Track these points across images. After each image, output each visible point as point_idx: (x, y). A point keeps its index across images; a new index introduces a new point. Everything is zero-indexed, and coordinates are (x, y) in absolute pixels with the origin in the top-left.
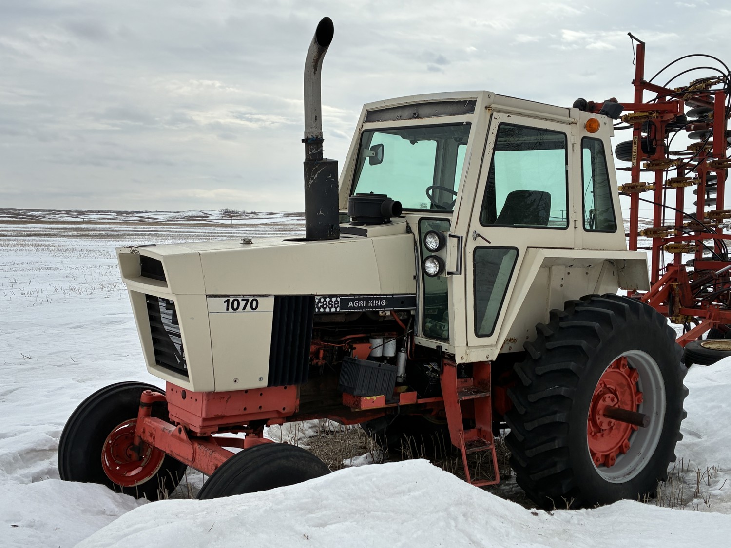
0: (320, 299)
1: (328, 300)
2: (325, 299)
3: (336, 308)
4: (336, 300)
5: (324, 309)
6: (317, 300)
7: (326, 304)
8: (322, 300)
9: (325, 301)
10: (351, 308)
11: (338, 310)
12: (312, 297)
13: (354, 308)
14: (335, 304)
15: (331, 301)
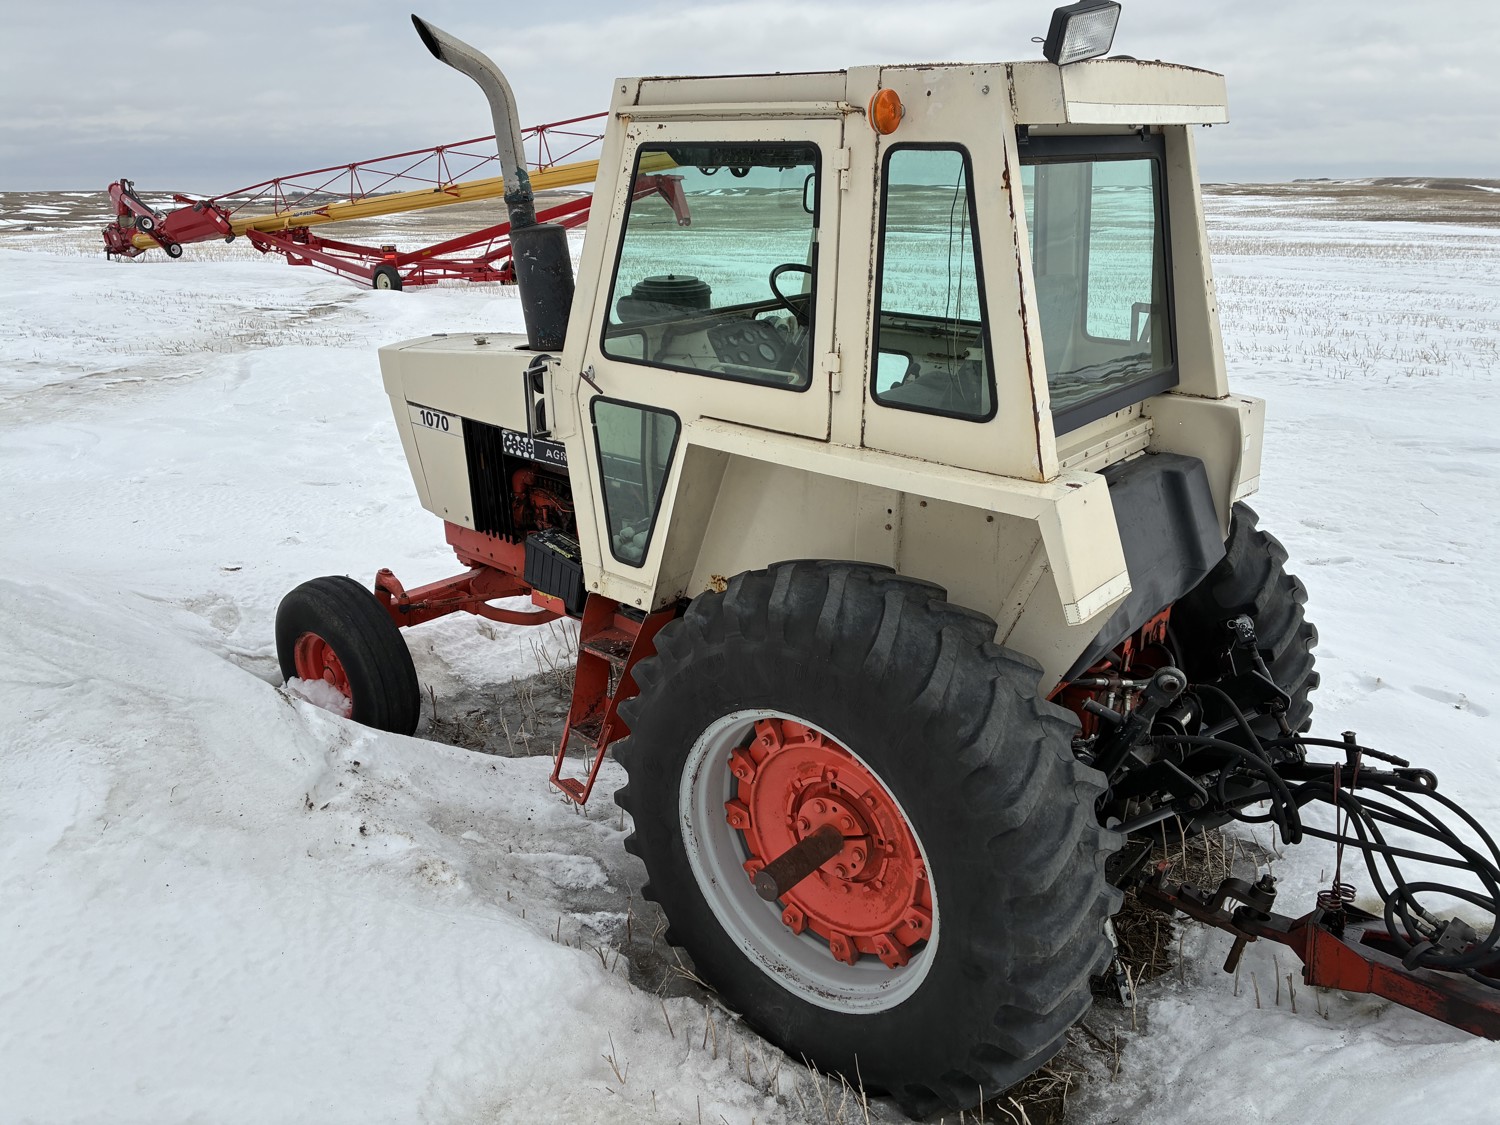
0: (508, 435)
1: (518, 438)
2: (514, 436)
3: (530, 454)
4: (529, 443)
5: (515, 450)
6: (504, 436)
7: (516, 444)
8: (511, 437)
9: (514, 439)
10: (549, 459)
11: (533, 456)
12: (497, 430)
13: (553, 460)
14: (528, 448)
15: (521, 441)
